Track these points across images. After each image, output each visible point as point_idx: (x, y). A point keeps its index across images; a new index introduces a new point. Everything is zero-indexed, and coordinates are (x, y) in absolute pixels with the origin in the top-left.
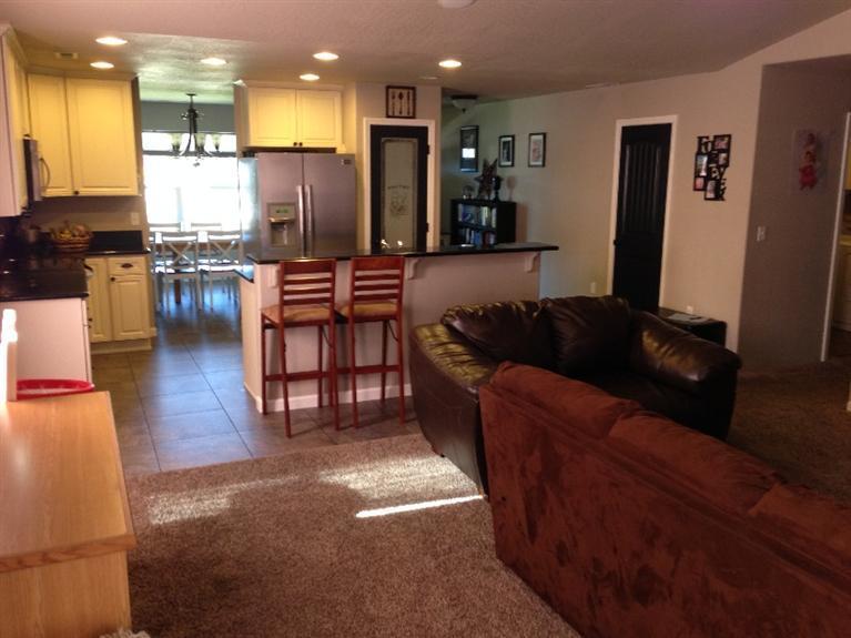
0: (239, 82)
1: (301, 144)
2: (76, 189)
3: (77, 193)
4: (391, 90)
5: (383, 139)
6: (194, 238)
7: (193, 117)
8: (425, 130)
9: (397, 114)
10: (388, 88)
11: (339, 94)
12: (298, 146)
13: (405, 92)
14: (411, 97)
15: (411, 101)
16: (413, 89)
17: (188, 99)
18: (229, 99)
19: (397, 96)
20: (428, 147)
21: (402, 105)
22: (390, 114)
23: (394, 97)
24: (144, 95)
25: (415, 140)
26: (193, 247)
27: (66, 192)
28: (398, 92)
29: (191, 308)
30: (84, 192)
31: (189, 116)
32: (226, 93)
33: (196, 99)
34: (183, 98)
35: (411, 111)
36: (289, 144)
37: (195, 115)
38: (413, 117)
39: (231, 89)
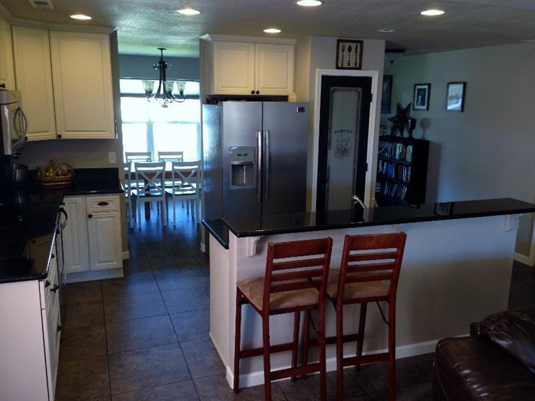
0: (206, 37)
1: (258, 92)
2: (59, 133)
3: (60, 136)
4: (341, 44)
5: (332, 89)
6: (161, 168)
7: (162, 68)
8: (369, 80)
9: (345, 65)
10: (339, 41)
11: (292, 48)
12: (255, 94)
13: (353, 45)
14: (359, 51)
15: (358, 54)
16: (361, 42)
17: (158, 53)
18: (194, 53)
19: (346, 49)
20: (371, 96)
21: (351, 58)
22: (340, 65)
23: (343, 50)
24: (122, 49)
25: (360, 89)
26: (160, 176)
27: (51, 135)
28: (347, 45)
29: (158, 224)
30: (65, 136)
31: (159, 67)
32: (191, 47)
33: (165, 53)
34: (155, 51)
35: (358, 62)
36: (247, 92)
37: (165, 66)
38: (360, 68)
39: (197, 44)
